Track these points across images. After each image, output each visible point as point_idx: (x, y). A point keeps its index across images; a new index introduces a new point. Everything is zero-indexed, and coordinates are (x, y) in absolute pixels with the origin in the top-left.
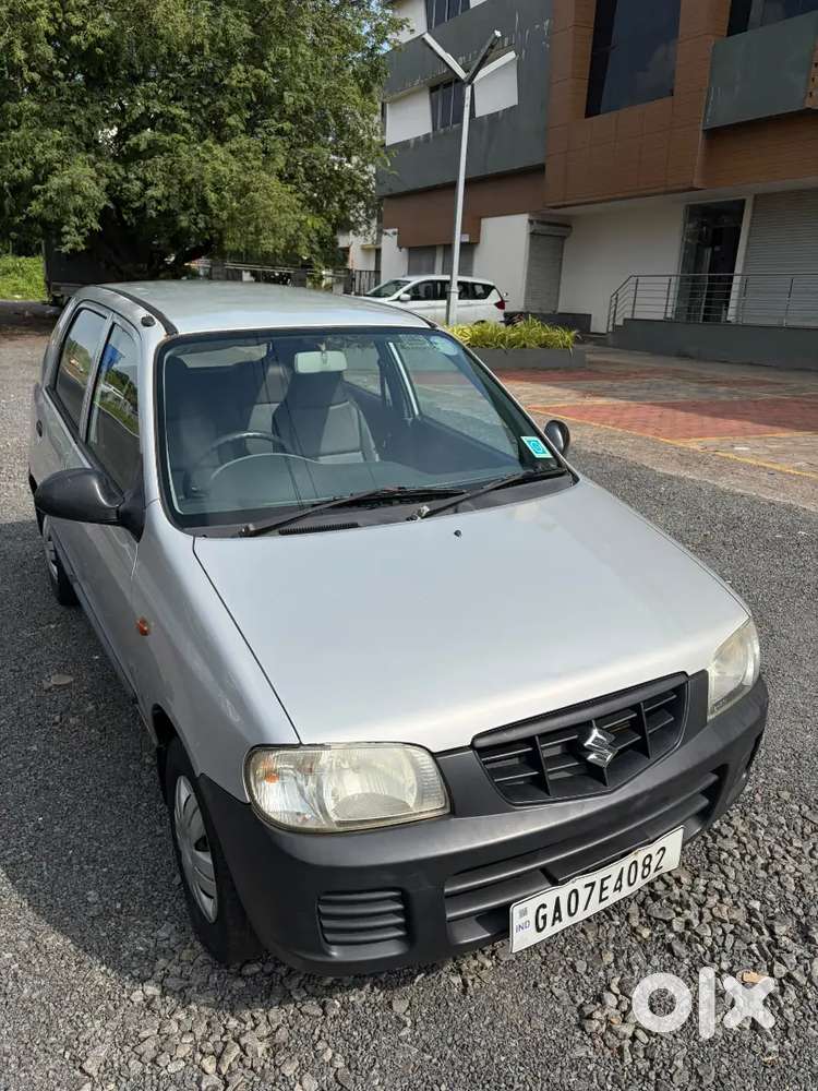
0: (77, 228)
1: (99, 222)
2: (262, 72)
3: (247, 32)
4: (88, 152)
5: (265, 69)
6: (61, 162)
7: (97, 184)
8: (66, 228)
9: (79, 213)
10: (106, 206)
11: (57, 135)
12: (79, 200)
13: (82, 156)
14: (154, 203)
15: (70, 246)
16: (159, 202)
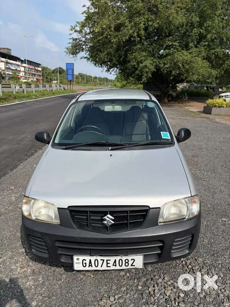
0: (146, 76)
1: (152, 75)
2: (201, 30)
3: (198, 19)
4: (152, 57)
5: (202, 29)
6: (144, 60)
7: (153, 65)
8: (143, 77)
9: (147, 73)
10: (154, 71)
11: (144, 54)
12: (147, 70)
13: (150, 58)
14: (166, 69)
15: (143, 81)
16: (168, 69)
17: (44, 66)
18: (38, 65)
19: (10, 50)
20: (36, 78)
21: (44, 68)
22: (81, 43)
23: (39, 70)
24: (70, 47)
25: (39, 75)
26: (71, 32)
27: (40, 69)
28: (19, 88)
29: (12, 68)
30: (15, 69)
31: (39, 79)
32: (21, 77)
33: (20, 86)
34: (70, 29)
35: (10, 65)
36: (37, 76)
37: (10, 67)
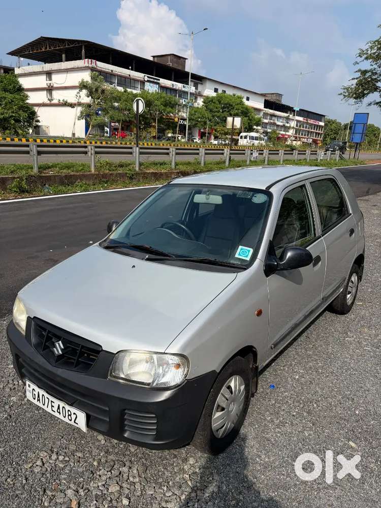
17: (329, 119)
18: (319, 117)
19: (280, 95)
20: (313, 139)
21: (329, 122)
22: (374, 77)
23: (320, 126)
24: (352, 85)
25: (319, 134)
26: (359, 59)
27: (322, 124)
28: (258, 155)
29: (278, 123)
30: (281, 124)
31: (317, 140)
32: (289, 136)
33: (261, 152)
34: (358, 55)
35: (276, 119)
36: (314, 135)
37: (276, 122)
